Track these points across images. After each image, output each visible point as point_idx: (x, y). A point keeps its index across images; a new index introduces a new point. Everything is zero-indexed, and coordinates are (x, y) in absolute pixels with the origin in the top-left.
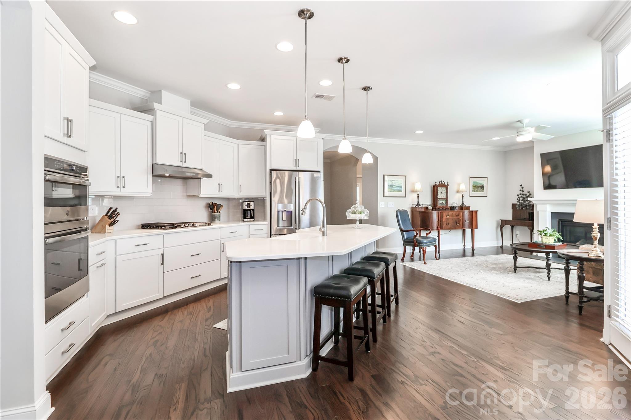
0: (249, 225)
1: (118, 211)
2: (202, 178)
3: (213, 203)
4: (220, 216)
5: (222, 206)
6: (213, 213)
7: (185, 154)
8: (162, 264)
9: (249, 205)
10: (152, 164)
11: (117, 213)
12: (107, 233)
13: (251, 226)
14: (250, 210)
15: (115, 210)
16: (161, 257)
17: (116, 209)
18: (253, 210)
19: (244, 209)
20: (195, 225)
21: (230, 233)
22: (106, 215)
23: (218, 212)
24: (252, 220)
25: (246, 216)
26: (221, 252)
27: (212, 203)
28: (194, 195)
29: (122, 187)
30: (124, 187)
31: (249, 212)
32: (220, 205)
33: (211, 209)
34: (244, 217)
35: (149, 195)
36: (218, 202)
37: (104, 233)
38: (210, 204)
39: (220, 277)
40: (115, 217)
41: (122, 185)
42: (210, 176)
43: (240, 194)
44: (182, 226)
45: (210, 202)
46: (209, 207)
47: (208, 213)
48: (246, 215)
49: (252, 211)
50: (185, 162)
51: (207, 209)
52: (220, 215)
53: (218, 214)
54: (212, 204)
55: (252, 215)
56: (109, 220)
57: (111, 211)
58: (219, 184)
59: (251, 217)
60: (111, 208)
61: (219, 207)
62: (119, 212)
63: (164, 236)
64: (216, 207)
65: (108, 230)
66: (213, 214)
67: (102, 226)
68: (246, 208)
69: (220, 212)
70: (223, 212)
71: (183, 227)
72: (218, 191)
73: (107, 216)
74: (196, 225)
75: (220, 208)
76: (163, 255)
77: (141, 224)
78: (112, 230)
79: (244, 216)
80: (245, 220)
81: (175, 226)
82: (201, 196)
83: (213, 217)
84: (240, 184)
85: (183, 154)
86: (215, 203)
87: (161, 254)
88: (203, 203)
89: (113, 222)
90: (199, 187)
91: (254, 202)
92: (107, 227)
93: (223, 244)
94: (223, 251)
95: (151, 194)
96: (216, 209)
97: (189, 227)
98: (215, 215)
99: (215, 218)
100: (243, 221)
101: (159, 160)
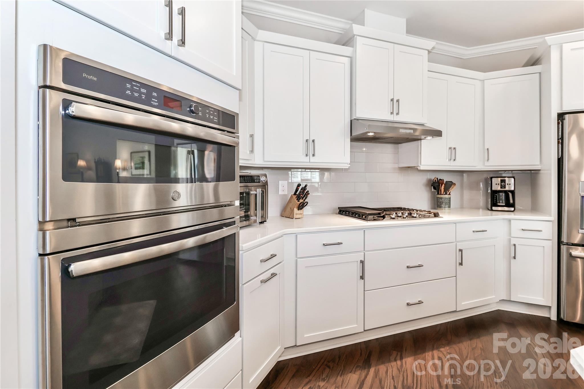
0: (510, 220)
1: (308, 189)
2: (423, 137)
3: (439, 179)
4: (450, 201)
5: (455, 184)
6: (438, 194)
7: (398, 101)
8: (362, 277)
9: (505, 182)
10: (351, 121)
11: (307, 192)
12: (295, 219)
13: (512, 221)
14: (506, 193)
15: (304, 189)
16: (360, 265)
17: (306, 186)
18: (513, 192)
19: (493, 189)
20: (413, 215)
21: (473, 232)
22: (295, 194)
23: (446, 194)
24: (512, 209)
25: (497, 202)
26: (458, 264)
27: (437, 178)
28: (409, 167)
29: (311, 155)
30: (314, 155)
31: (503, 195)
32: (451, 182)
33: (435, 188)
34: (494, 204)
35: (347, 166)
36: (446, 178)
37: (293, 218)
38: (434, 181)
39: (456, 309)
40: (304, 197)
41: (312, 153)
42: (438, 133)
43: (487, 164)
44: (393, 216)
45: (433, 177)
46: (432, 186)
47: (430, 195)
48: (496, 200)
49: (510, 194)
50: (398, 114)
51: (428, 188)
52: (450, 198)
53: (447, 196)
54: (437, 181)
55: (511, 201)
56: (297, 201)
57: (300, 188)
58: (450, 148)
59: (508, 205)
60: (299, 185)
61: (449, 185)
62: (308, 191)
63: (364, 231)
64: (443, 185)
65: (296, 215)
66: (439, 196)
67: (291, 208)
68: (497, 187)
69: (449, 194)
70: (454, 194)
71: (394, 218)
72: (448, 160)
73: (296, 196)
74: (415, 215)
75: (450, 189)
76: (362, 262)
77: (339, 208)
78: (301, 215)
79: (494, 201)
80: (494, 208)
81: (382, 215)
82: (422, 168)
83: (438, 202)
84: (486, 148)
85: (395, 101)
86: (441, 180)
87: (361, 261)
88: (423, 179)
89: (301, 205)
90: (418, 153)
91: (514, 177)
92: (296, 210)
93: (461, 250)
94: (461, 264)
95: (350, 165)
96: (444, 189)
97: (403, 218)
98: (440, 198)
99: (441, 203)
100: (492, 210)
101: (360, 114)
